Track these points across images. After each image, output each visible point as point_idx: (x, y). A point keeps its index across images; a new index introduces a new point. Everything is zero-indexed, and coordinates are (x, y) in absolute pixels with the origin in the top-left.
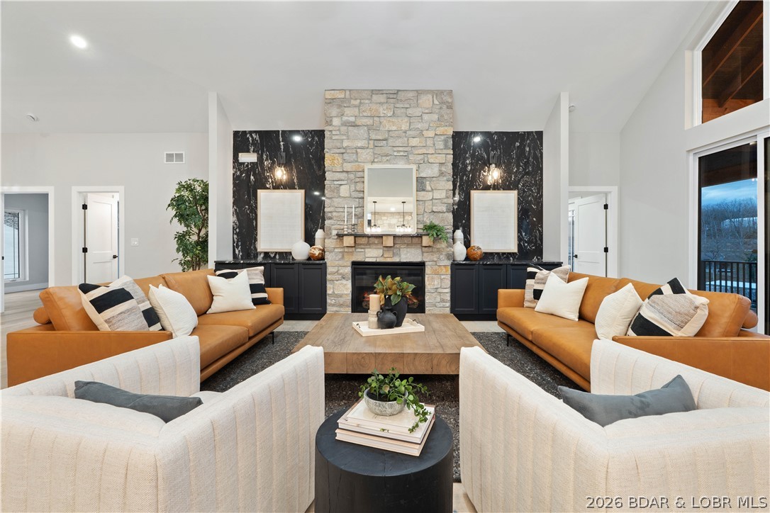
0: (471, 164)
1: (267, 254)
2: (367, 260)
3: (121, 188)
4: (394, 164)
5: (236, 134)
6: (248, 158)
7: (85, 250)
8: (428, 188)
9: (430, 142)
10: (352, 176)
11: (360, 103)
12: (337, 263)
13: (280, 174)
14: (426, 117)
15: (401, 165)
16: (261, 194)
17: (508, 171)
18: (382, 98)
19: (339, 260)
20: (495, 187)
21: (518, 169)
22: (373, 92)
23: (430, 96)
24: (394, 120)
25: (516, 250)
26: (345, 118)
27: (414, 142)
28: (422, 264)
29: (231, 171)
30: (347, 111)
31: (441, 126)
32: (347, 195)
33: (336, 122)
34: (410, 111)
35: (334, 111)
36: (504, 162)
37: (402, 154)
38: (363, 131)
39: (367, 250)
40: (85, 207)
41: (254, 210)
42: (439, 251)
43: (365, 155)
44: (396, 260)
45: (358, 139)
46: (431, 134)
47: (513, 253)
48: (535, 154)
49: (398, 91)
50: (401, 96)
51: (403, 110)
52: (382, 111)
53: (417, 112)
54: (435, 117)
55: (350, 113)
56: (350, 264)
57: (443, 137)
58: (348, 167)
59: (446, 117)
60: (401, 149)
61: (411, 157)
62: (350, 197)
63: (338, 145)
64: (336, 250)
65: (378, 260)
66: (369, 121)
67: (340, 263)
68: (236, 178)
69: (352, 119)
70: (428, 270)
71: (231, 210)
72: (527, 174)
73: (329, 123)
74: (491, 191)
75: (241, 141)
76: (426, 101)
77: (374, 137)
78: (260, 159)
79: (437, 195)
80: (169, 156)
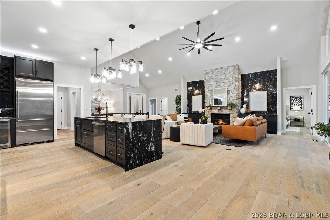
0: (250, 83)
1: (194, 111)
2: (215, 113)
3: (167, 97)
4: (221, 88)
5: (188, 83)
6: (190, 88)
7: (162, 110)
8: (231, 93)
9: (231, 80)
10: (211, 92)
11: (213, 73)
12: (207, 114)
13: (197, 92)
14: (230, 74)
15: (223, 87)
16: (193, 97)
17: (264, 84)
18: (218, 70)
20: (259, 90)
21: (268, 83)
22: (216, 69)
23: (231, 67)
24: (221, 76)
25: (266, 111)
26: (209, 77)
27: (227, 81)
28: (229, 114)
29: (187, 92)
30: (209, 75)
31: (234, 75)
33: (207, 78)
34: (225, 73)
35: (206, 76)
36: (262, 81)
38: (213, 80)
39: (214, 110)
40: (162, 102)
41: (191, 101)
42: (234, 111)
43: (214, 86)
44: (222, 113)
45: (212, 82)
46: (231, 78)
47: (266, 112)
48: (275, 77)
49: (222, 68)
50: (223, 69)
51: (224, 73)
52: (218, 74)
53: (227, 72)
54: (233, 73)
55: (210, 76)
56: (210, 114)
57: (235, 79)
58: (210, 89)
59: (236, 73)
60: (223, 83)
61: (226, 85)
62: (210, 97)
63: (208, 84)
64: (207, 110)
65: (217, 113)
66: (215, 77)
67: (208, 114)
68: (188, 93)
69: (211, 77)
70: (231, 116)
71: (187, 101)
72: (271, 84)
73: (205, 79)
74: (257, 91)
75: (189, 85)
76: (230, 69)
77: (216, 81)
78: (193, 88)
79: (233, 95)
80: (175, 90)
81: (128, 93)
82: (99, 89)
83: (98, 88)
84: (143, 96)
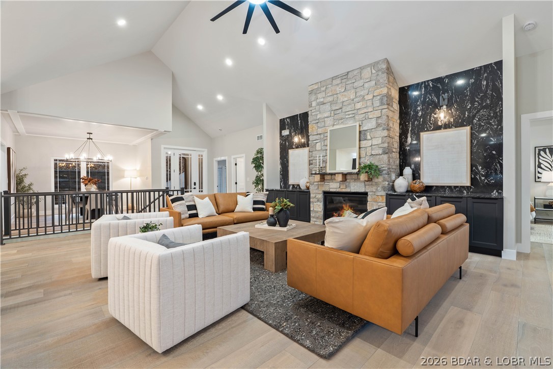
0: (422, 110)
1: (293, 185)
2: (331, 190)
3: (244, 155)
4: (346, 124)
5: (281, 120)
6: (286, 133)
7: (236, 183)
8: (369, 137)
9: (369, 103)
10: (322, 136)
11: (326, 88)
13: (296, 139)
14: (366, 85)
15: (350, 123)
16: (290, 151)
17: (462, 109)
18: (338, 81)
19: (316, 190)
20: (447, 126)
21: (473, 104)
22: (333, 79)
23: (369, 69)
24: (345, 93)
25: (469, 184)
26: (318, 101)
27: (358, 106)
28: (366, 194)
29: (279, 141)
30: (319, 96)
31: (377, 89)
32: (320, 149)
33: (314, 104)
34: (356, 84)
35: (313, 97)
36: (456, 101)
37: (351, 116)
38: (327, 107)
39: (330, 184)
40: (236, 164)
41: (288, 161)
42: (377, 184)
43: (329, 121)
44: (348, 190)
45: (326, 111)
46: (370, 97)
47: (467, 187)
48: (494, 85)
49: (348, 73)
50: (350, 75)
51: (351, 85)
52: (338, 89)
53: (360, 83)
54: (373, 83)
55: (321, 97)
56: (321, 192)
57: (379, 97)
58: (320, 131)
59: (381, 81)
60: (350, 112)
61: (357, 117)
62: (321, 150)
63: (315, 118)
64: (315, 183)
65: (337, 190)
66: (330, 99)
67: (317, 191)
68: (281, 144)
69: (322, 100)
70: (369, 198)
71: (279, 162)
72: (483, 108)
73: (310, 106)
74: (442, 130)
75: (283, 124)
76: (367, 73)
77: (334, 108)
78: (290, 133)
79: (375, 142)
80: (258, 137)
81: (163, 146)
82: (90, 139)
83: (88, 136)
84: (201, 153)
